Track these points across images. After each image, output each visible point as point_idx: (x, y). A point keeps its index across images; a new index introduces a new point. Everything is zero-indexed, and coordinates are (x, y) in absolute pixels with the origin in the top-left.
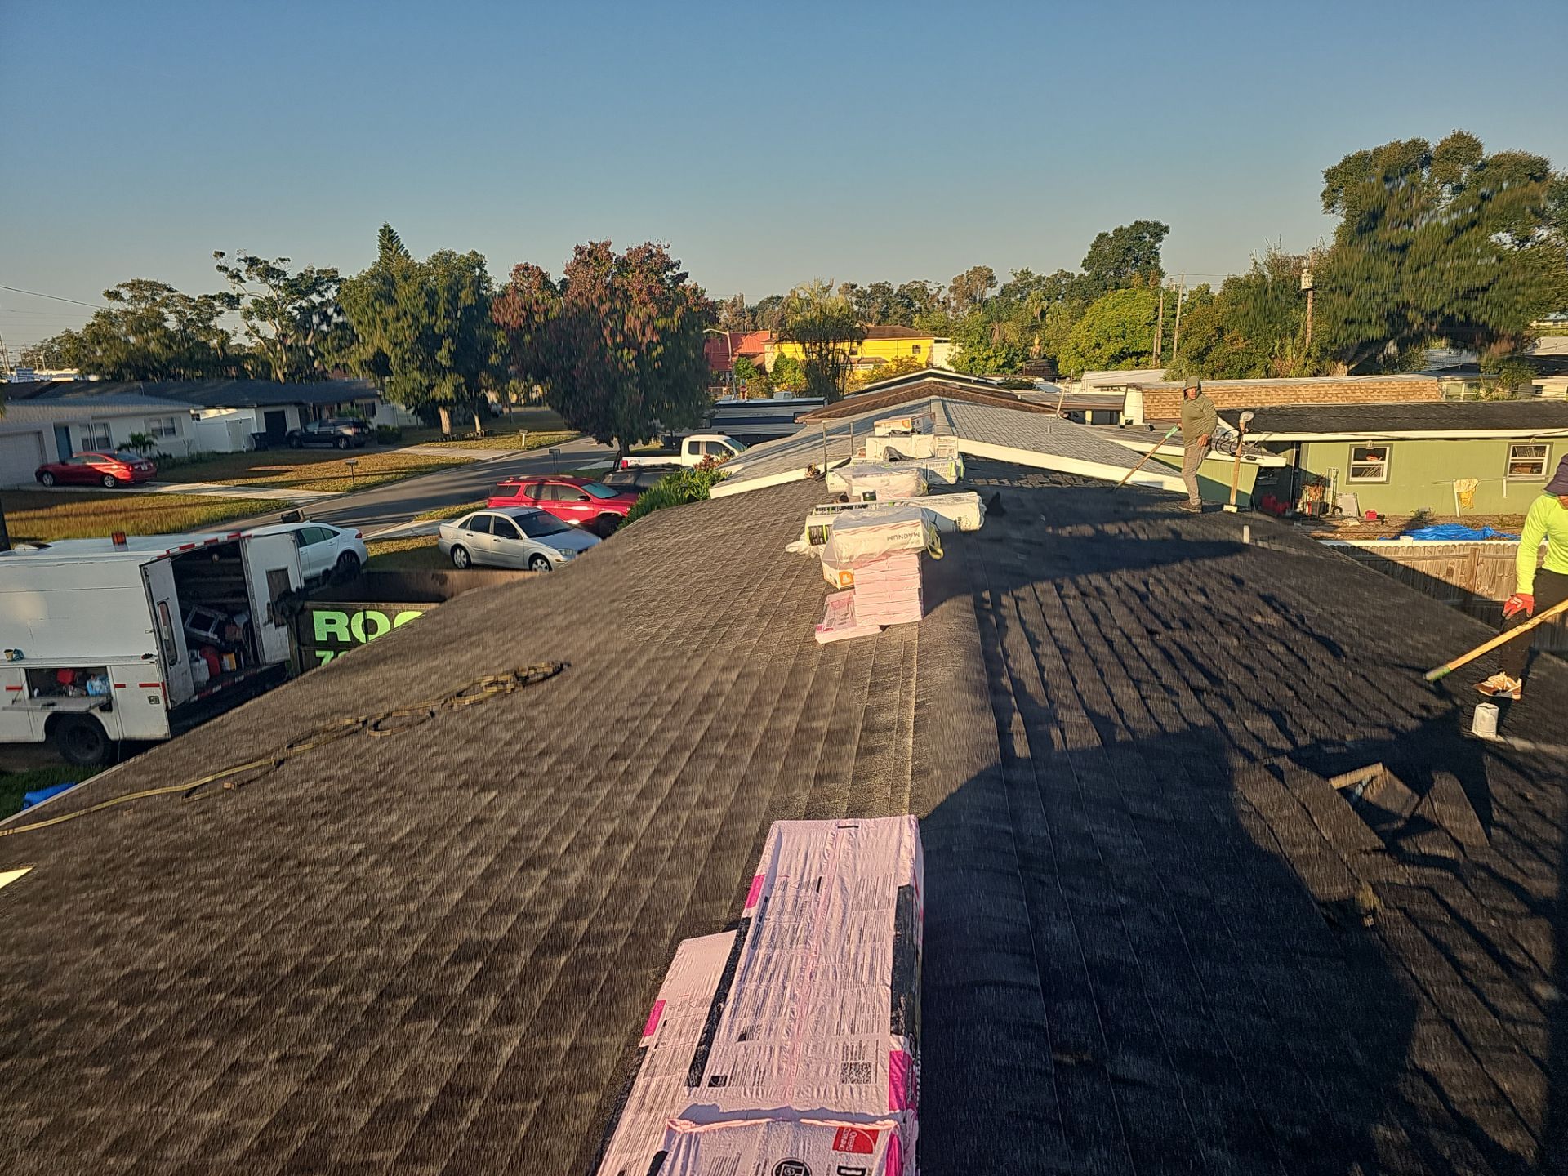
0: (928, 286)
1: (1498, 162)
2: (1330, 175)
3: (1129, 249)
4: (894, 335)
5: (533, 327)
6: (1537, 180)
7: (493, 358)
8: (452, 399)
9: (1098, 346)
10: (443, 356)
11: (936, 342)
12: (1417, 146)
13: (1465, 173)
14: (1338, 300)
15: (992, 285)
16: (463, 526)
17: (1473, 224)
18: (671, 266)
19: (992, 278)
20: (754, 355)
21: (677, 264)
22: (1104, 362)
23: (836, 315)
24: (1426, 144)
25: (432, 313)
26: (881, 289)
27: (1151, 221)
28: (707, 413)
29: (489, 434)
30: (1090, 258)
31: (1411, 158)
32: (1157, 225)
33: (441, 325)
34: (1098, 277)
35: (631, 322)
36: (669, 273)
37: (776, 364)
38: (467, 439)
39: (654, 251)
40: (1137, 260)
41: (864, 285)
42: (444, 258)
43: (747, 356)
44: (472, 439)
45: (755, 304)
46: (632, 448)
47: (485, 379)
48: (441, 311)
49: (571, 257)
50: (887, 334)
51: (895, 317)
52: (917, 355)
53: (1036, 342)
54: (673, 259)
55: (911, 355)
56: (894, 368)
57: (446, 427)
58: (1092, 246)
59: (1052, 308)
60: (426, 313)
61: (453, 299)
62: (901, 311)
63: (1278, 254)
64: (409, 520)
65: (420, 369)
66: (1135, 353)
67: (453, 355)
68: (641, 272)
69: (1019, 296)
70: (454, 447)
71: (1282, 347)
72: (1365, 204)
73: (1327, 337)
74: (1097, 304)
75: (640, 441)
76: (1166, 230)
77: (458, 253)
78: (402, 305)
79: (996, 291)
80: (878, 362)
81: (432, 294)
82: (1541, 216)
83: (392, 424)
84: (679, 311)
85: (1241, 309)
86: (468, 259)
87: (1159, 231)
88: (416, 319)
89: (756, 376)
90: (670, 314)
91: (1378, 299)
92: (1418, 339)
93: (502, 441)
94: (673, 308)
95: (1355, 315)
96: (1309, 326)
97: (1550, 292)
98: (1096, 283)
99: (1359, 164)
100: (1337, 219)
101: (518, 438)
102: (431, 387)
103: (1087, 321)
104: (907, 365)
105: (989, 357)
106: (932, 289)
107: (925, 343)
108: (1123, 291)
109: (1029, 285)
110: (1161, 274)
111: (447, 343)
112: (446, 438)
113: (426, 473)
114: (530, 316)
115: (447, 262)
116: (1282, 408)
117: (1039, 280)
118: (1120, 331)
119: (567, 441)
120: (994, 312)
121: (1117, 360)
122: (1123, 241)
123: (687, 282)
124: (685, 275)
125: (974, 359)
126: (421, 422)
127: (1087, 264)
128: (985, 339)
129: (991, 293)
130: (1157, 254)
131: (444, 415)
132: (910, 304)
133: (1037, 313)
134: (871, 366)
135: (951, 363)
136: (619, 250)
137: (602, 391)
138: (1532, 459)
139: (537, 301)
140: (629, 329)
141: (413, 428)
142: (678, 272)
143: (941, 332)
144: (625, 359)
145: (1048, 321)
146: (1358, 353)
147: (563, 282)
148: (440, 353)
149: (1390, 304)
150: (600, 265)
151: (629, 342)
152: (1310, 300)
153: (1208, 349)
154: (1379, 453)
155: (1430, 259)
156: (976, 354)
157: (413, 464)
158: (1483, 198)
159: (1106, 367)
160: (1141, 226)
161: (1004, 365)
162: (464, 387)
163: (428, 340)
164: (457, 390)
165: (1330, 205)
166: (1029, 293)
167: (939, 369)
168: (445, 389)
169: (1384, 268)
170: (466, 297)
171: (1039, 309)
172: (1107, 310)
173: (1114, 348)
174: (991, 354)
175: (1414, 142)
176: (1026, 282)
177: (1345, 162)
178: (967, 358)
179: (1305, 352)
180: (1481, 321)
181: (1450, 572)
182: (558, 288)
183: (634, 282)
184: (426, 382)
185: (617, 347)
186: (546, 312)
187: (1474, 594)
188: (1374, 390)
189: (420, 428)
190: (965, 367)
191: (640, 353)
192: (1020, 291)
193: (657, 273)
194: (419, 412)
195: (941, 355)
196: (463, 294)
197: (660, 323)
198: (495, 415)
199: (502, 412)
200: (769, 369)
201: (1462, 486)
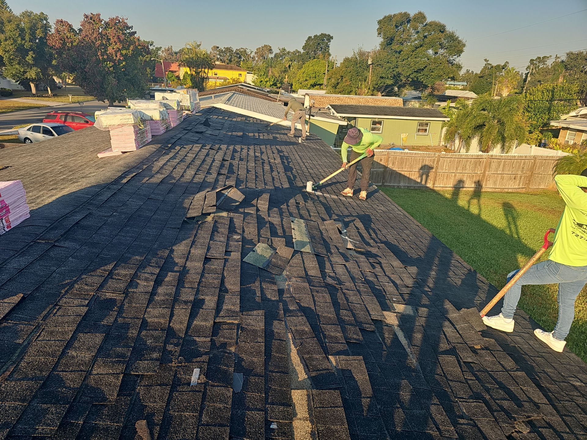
0: (247, 51)
1: (431, 24)
2: (380, 22)
3: (319, 44)
4: (231, 69)
5: (66, 48)
6: (442, 32)
7: (54, 61)
8: (35, 78)
9: (306, 80)
10: (29, 58)
11: (248, 73)
12: (406, 15)
13: (420, 27)
14: (379, 69)
15: (271, 53)
16: (29, 130)
17: (421, 46)
18: (129, 28)
19: (271, 50)
20: (175, 72)
21: (132, 27)
22: (308, 86)
23: (202, 56)
24: (409, 14)
25: (23, 39)
26: (229, 50)
27: (327, 34)
28: (147, 92)
29: (55, 95)
30: (305, 46)
31: (404, 19)
32: (329, 35)
33: (27, 45)
34: (308, 53)
35: (110, 50)
36: (128, 31)
37: (184, 76)
38: (44, 97)
39: (121, 20)
40: (321, 48)
41: (222, 47)
42: (27, 14)
43: (172, 72)
44: (47, 97)
45: (177, 50)
46: (114, 104)
47: (51, 72)
48: (27, 37)
49: (82, 18)
50: (229, 68)
51: (234, 62)
52: (240, 78)
53: (287, 77)
54: (130, 25)
55: (238, 77)
56: (231, 82)
57: (34, 91)
58: (306, 41)
59: (293, 64)
60: (20, 39)
61: (33, 34)
62: (237, 60)
63: (362, 50)
64: (11, 128)
65: (19, 64)
66: (319, 84)
67: (34, 59)
68: (115, 29)
69: (281, 58)
70: (38, 100)
71: (361, 85)
72: (388, 35)
73: (375, 82)
74: (307, 64)
75: (117, 101)
76: (332, 38)
77: (35, 12)
78: (8, 34)
79: (272, 56)
80: (225, 79)
81: (22, 30)
82: (442, 46)
83: (7, 88)
84: (132, 47)
85: (349, 70)
86: (39, 16)
87: (330, 38)
88: (15, 41)
89: (176, 80)
90: (127, 49)
91: (391, 70)
92: (404, 86)
93: (60, 99)
94: (129, 46)
95: (384, 75)
96: (370, 78)
97: (442, 73)
98: (307, 56)
99: (389, 19)
100: (380, 40)
101: (68, 98)
102: (25, 72)
103: (303, 70)
104: (236, 81)
105: (268, 81)
106: (248, 52)
107: (244, 73)
108: (315, 60)
109: (284, 54)
110: (330, 55)
111: (31, 53)
112: (34, 95)
113: (22, 110)
114: (64, 44)
115: (29, 16)
116: (352, 105)
117: (289, 52)
118: (314, 75)
119: (91, 101)
120: (270, 64)
121: (313, 86)
122: (317, 40)
123: (136, 35)
124: (135, 32)
125: (262, 81)
126: (23, 89)
127: (304, 48)
128: (266, 74)
129: (271, 56)
130: (329, 47)
131: (32, 85)
132: (240, 57)
133: (287, 66)
134: (223, 80)
135: (253, 82)
136: (105, 18)
137: (99, 78)
138: (424, 128)
139: (67, 37)
140: (110, 53)
141: (19, 91)
142: (132, 31)
143: (250, 70)
144: (108, 66)
145: (291, 69)
146: (385, 89)
147: (80, 30)
148: (28, 58)
149: (394, 72)
150: (96, 24)
151: (110, 59)
152: (371, 69)
153: (338, 83)
154: (380, 123)
155: (407, 57)
156: (262, 79)
157: (17, 105)
158: (425, 37)
159: (309, 89)
160: (323, 35)
161: (273, 85)
162: (41, 74)
163: (22, 51)
164: (37, 74)
165: (379, 34)
166: (285, 58)
167: (249, 84)
168: (32, 74)
169: (393, 59)
170: (39, 34)
171: (288, 64)
172: (310, 67)
173: (312, 82)
174: (268, 80)
175: (405, 13)
176: (283, 53)
177: (384, 18)
178: (259, 81)
179: (368, 88)
180: (421, 81)
181: (381, 160)
182: (78, 32)
183: (110, 32)
184: (22, 70)
185: (104, 60)
186: (72, 42)
187: (387, 167)
188: (383, 102)
189: (23, 91)
190: (258, 84)
191: (115, 64)
192: (281, 56)
193: (122, 30)
194: (22, 83)
195: (250, 78)
196: (38, 32)
197: (124, 52)
198: (59, 88)
199: (62, 87)
200: (182, 78)
201: (403, 136)
